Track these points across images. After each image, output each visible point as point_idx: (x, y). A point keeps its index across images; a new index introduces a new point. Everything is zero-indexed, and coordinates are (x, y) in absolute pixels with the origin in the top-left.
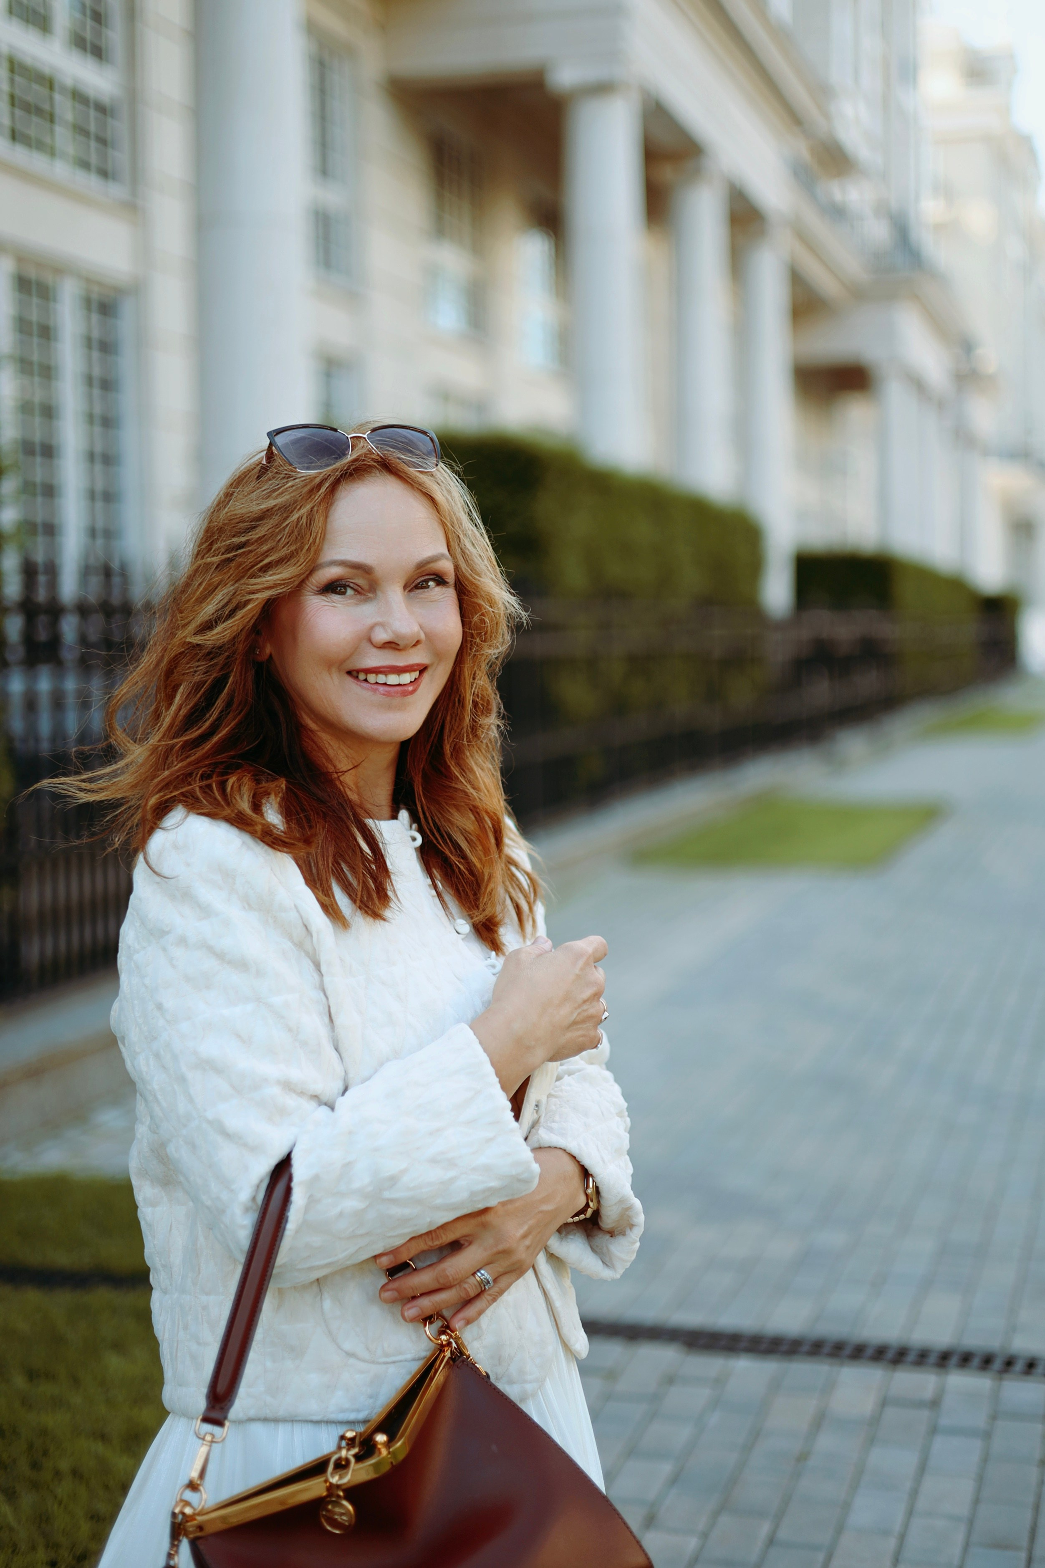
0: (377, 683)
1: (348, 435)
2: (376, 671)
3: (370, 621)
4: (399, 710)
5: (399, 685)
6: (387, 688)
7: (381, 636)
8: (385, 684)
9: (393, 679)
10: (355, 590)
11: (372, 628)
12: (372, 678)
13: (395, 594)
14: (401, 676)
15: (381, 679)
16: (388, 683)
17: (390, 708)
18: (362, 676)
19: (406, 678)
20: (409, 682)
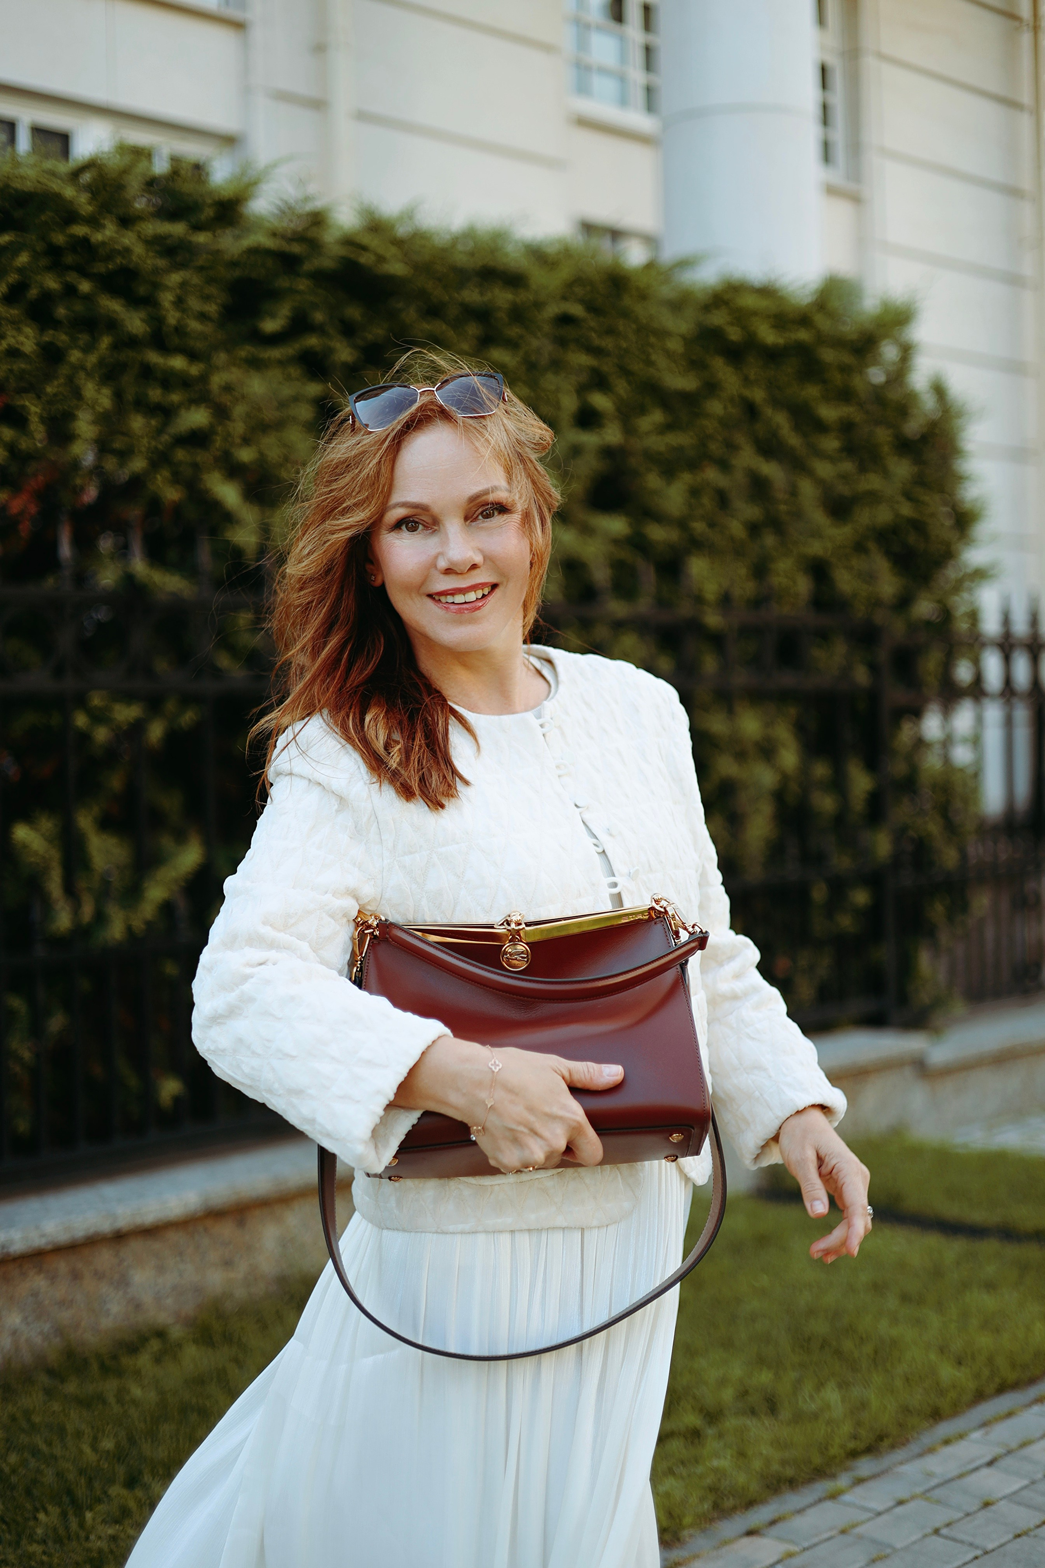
0: (447, 602)
1: (419, 390)
2: (445, 593)
3: (433, 552)
4: (470, 623)
5: (466, 603)
6: (457, 607)
7: (442, 564)
8: (453, 603)
9: (459, 599)
10: (424, 526)
11: (436, 557)
12: (443, 599)
13: (453, 526)
14: (466, 595)
15: (450, 599)
16: (455, 602)
17: (461, 623)
18: (437, 598)
19: (472, 596)
20: (475, 599)
